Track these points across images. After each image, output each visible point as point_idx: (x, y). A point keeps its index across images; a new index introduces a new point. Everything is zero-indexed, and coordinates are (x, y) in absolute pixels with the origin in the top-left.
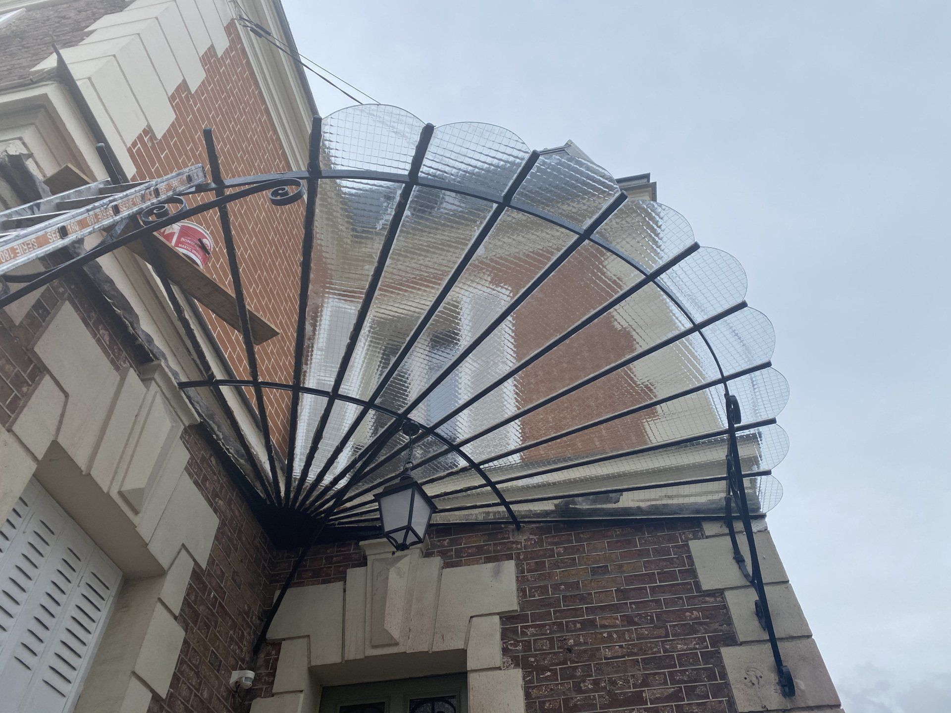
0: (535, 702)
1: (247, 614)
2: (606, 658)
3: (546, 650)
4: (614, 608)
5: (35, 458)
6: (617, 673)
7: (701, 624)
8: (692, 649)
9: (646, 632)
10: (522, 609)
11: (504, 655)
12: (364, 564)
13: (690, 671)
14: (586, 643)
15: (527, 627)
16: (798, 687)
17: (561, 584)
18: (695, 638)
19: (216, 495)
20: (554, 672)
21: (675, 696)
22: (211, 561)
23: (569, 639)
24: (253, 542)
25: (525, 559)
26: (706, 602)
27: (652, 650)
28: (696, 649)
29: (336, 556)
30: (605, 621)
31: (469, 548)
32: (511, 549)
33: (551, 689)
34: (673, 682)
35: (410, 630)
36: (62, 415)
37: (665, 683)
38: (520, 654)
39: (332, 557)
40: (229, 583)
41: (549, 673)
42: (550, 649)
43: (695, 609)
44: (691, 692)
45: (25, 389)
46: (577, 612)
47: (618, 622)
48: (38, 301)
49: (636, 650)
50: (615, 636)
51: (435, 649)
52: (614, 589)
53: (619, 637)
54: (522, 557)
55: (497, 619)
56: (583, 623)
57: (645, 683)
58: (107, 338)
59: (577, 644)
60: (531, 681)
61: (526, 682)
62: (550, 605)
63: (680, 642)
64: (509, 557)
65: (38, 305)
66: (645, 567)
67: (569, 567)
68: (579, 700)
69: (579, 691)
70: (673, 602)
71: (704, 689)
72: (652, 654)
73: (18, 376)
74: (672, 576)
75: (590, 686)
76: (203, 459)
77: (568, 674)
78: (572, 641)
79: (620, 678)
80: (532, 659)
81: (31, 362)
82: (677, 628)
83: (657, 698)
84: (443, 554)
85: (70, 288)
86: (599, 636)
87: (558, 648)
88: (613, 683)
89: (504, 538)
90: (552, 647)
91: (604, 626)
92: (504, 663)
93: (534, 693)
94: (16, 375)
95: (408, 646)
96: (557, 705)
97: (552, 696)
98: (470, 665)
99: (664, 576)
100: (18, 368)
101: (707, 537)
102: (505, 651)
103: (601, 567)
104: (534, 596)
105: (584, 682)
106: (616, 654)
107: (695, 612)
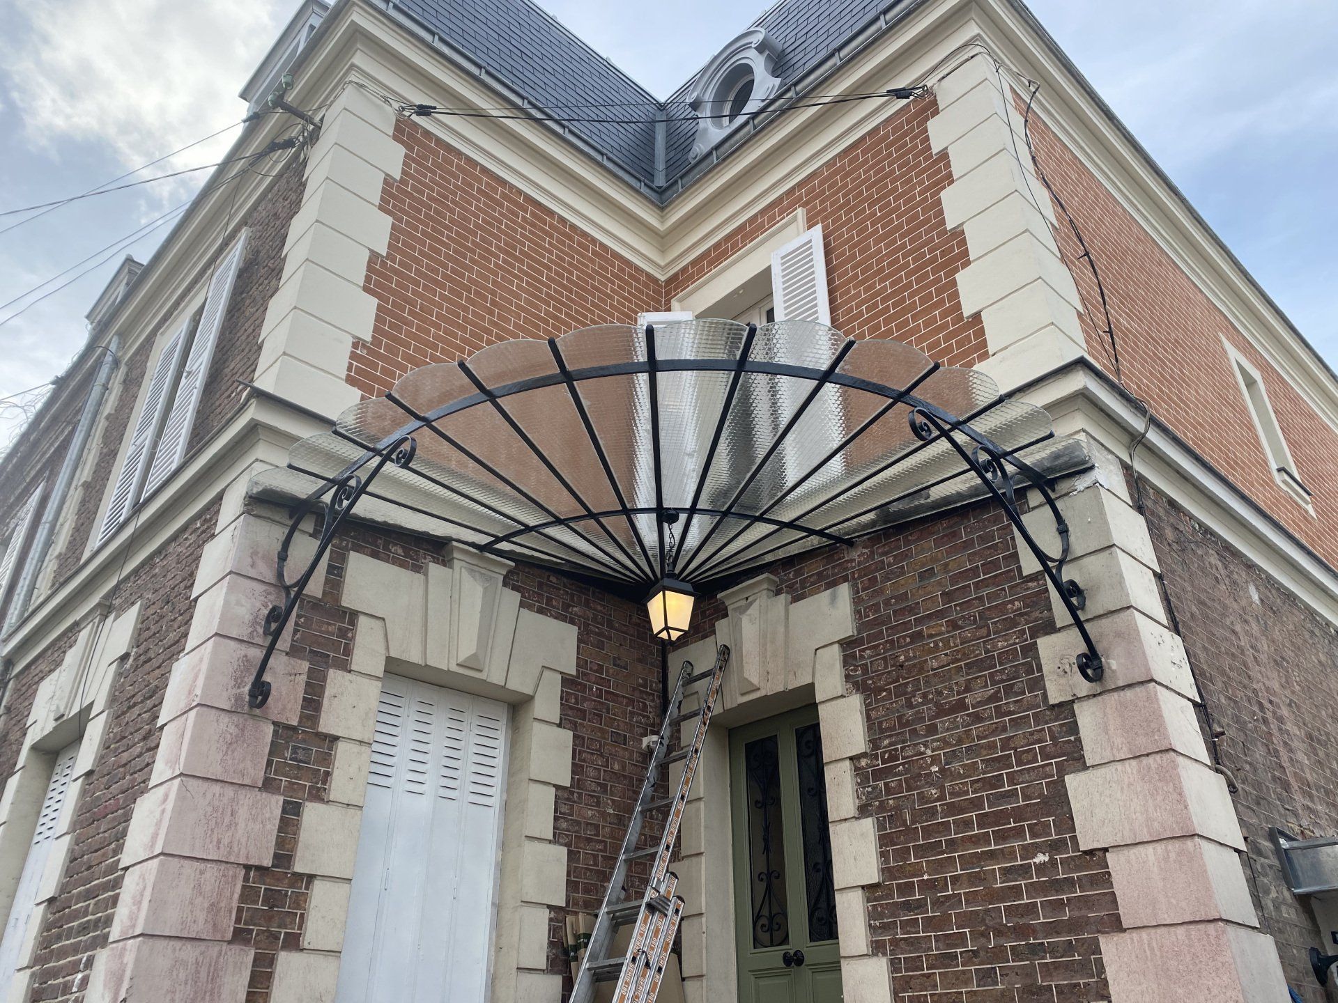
0: (874, 723)
1: (645, 686)
2: (933, 670)
3: (880, 670)
4: (940, 614)
5: (378, 678)
6: (943, 683)
7: (1022, 615)
8: (1012, 645)
9: (969, 635)
10: (859, 633)
11: (846, 682)
12: (726, 615)
13: (1009, 669)
14: (915, 657)
15: (863, 650)
16: (1110, 668)
17: (892, 598)
18: (1015, 632)
19: (566, 607)
20: (889, 691)
21: (994, 698)
22: (581, 663)
23: (900, 656)
24: (629, 623)
25: (860, 577)
26: (1028, 589)
27: (974, 652)
28: (1016, 644)
29: (709, 609)
30: (931, 630)
31: (810, 576)
32: (846, 569)
33: (888, 709)
34: (994, 683)
35: (768, 673)
36: (386, 635)
37: (986, 686)
38: (860, 679)
39: (704, 612)
40: (611, 671)
41: (885, 693)
42: (885, 668)
43: (1017, 599)
44: (1009, 690)
45: (350, 635)
46: (906, 625)
47: (943, 629)
48: (329, 565)
49: (959, 656)
50: (941, 644)
51: (790, 687)
52: (939, 593)
53: (944, 645)
54: (856, 576)
55: (836, 646)
56: (911, 636)
57: (967, 690)
58: (400, 551)
59: (908, 659)
60: (870, 704)
61: (867, 706)
62: (883, 623)
63: (1000, 639)
64: (845, 579)
65: (331, 569)
66: (970, 561)
67: (899, 576)
68: (910, 716)
69: (910, 706)
70: (994, 596)
71: (1021, 685)
72: (975, 657)
73: (340, 629)
74: (995, 565)
75: (920, 700)
76: (540, 585)
77: (900, 692)
78: (902, 657)
79: (945, 687)
80: (870, 682)
81: (346, 612)
82: (998, 625)
83: (979, 702)
84: (791, 589)
85: (351, 537)
86: (926, 647)
87: (892, 666)
88: (939, 693)
89: (840, 559)
90: (886, 667)
91: (931, 636)
92: (847, 690)
93: (873, 714)
94: (339, 629)
95: (769, 688)
96: (893, 722)
97: (888, 715)
98: (818, 699)
99: (988, 566)
100: (338, 624)
101: (1034, 508)
102: (848, 677)
103: (927, 570)
104: (869, 616)
105: (914, 696)
106: (942, 664)
107: (1016, 603)
